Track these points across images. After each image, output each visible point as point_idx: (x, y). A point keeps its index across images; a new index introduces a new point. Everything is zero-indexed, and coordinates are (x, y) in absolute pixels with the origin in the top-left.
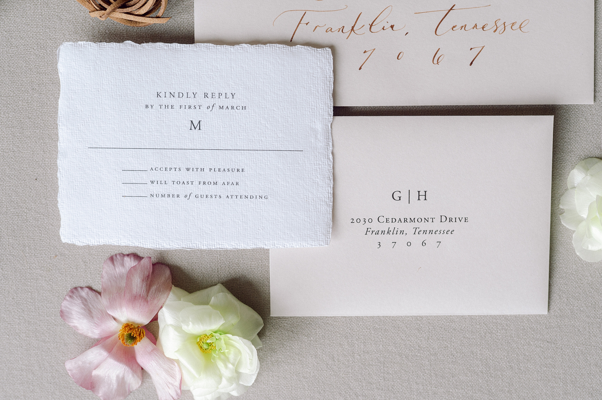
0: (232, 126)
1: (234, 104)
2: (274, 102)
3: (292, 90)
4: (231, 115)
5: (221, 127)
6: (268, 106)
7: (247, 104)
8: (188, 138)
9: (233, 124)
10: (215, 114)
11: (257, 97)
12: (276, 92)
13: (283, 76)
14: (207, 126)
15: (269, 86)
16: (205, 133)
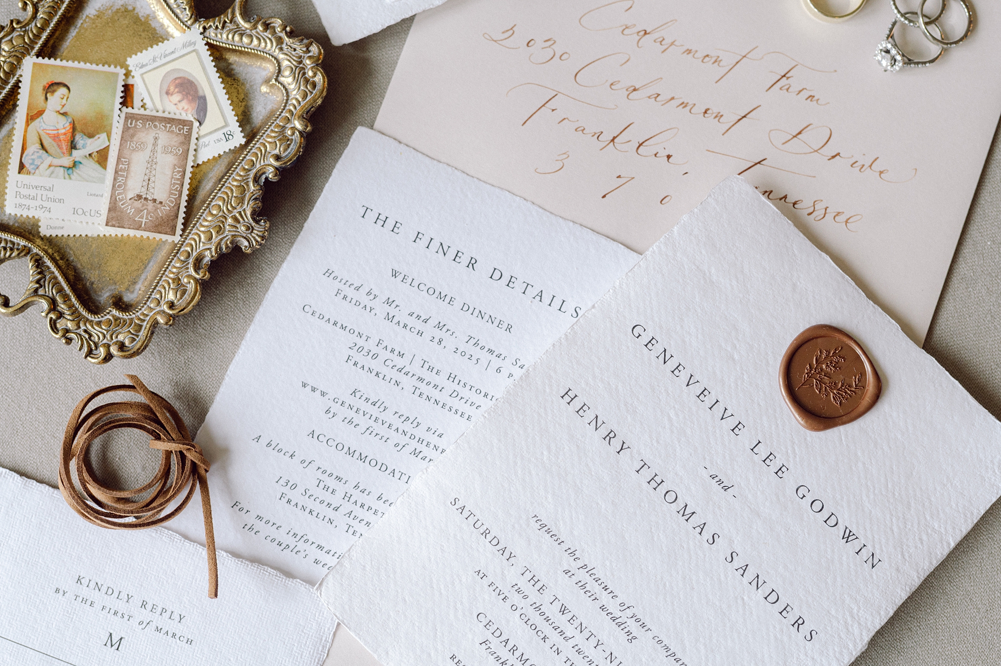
0: (164, 662)
1: (177, 631)
2: (234, 649)
3: (267, 640)
4: (168, 645)
5: (148, 657)
6: (223, 652)
7: (196, 638)
8: (97, 657)
9: (167, 659)
10: (146, 635)
11: (214, 632)
12: (242, 635)
13: (260, 616)
14: (129, 649)
15: (236, 623)
16: (123, 657)
